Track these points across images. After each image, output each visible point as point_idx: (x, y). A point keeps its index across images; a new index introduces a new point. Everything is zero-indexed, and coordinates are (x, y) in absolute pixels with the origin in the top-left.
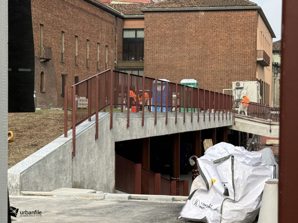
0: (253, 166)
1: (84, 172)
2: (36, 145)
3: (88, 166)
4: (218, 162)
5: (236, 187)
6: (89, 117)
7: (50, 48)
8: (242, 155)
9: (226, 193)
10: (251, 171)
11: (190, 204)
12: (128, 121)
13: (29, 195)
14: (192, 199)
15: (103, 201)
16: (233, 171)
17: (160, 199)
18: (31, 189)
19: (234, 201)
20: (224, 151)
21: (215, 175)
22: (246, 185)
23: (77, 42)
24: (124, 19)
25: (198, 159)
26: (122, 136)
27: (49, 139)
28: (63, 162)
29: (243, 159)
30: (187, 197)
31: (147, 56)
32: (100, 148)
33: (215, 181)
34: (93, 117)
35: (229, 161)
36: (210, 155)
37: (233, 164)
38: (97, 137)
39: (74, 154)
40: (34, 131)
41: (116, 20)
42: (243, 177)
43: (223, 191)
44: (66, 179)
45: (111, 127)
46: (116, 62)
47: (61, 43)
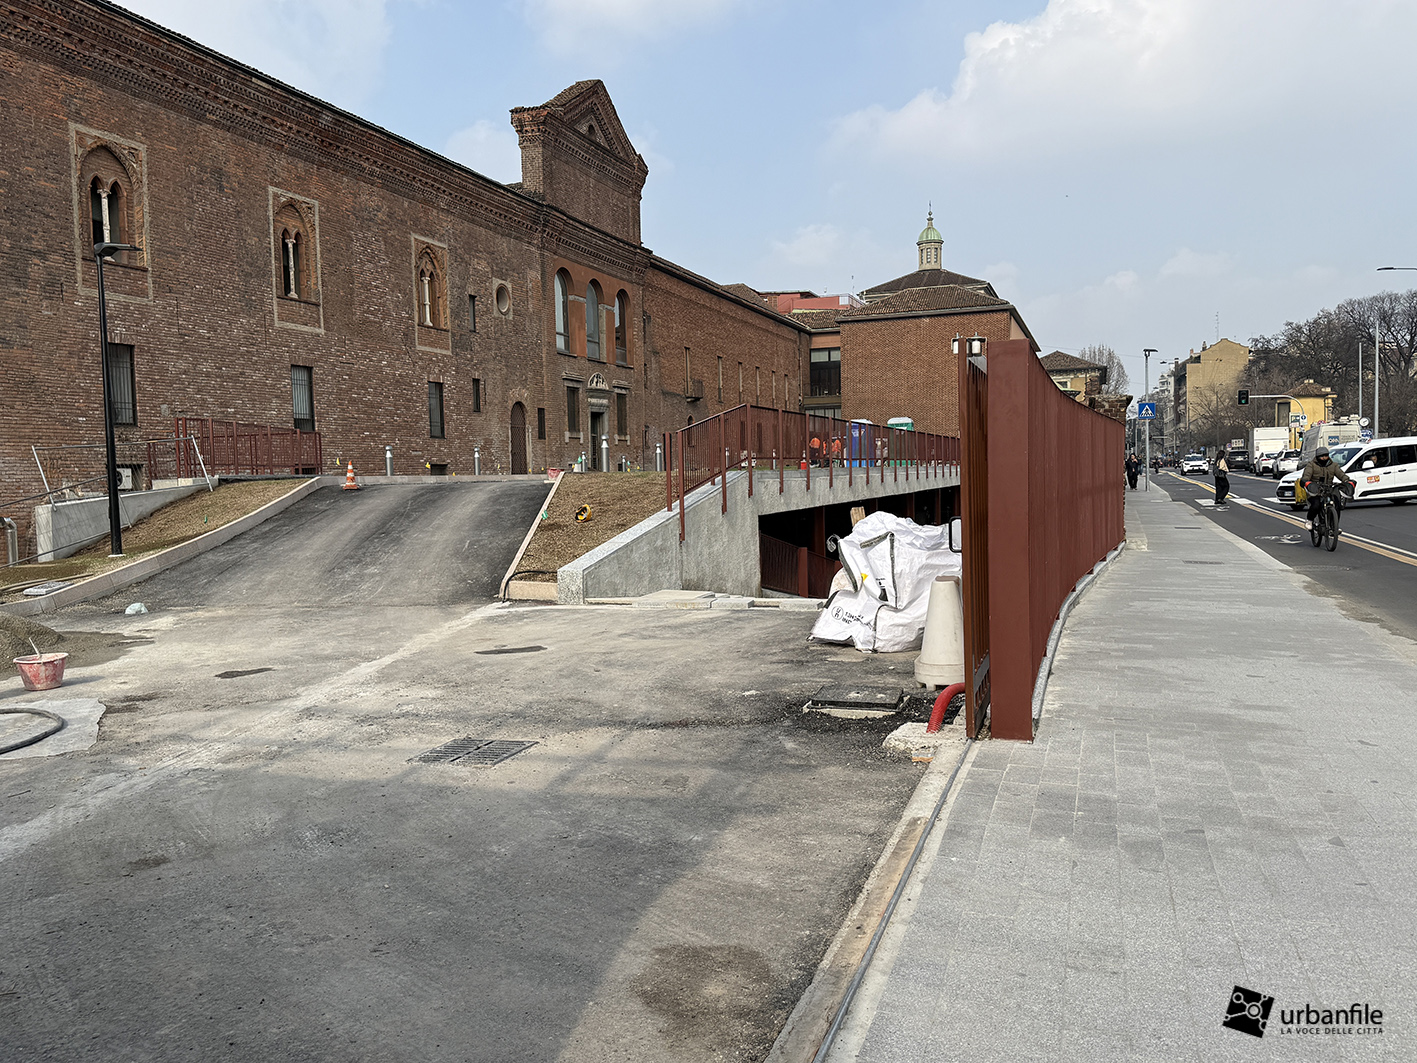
0: (929, 549)
1: (703, 564)
2: (623, 525)
3: (709, 554)
4: (868, 545)
5: (899, 585)
6: (711, 479)
7: (700, 382)
8: (908, 532)
9: (884, 597)
10: (924, 559)
11: (827, 615)
12: (782, 483)
13: (598, 604)
14: (831, 607)
15: (709, 611)
16: (892, 559)
17: (800, 606)
18: (604, 594)
19: (896, 610)
20: (880, 525)
21: (866, 567)
22: (915, 582)
23: (741, 371)
24: (811, 334)
25: (841, 541)
26: (772, 506)
27: (645, 514)
28: (663, 549)
29: (909, 539)
30: (825, 601)
31: (846, 387)
32: (732, 525)
33: (866, 576)
34: (718, 479)
35: (886, 543)
36: (858, 533)
37: (892, 547)
38: (724, 509)
39: (682, 537)
40: (626, 504)
41: (800, 337)
42: (911, 568)
43: (878, 593)
44: (671, 575)
45: (750, 493)
46: (800, 398)
47: (717, 374)
